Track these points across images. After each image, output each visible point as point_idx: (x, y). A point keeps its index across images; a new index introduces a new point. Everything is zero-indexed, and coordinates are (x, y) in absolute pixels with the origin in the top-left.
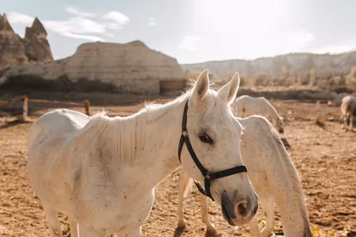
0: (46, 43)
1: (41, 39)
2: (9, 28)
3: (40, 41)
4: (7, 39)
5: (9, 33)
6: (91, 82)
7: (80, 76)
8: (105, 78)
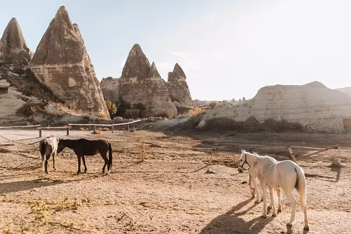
0: (185, 85)
1: (181, 82)
2: (158, 75)
3: (180, 84)
4: (156, 85)
5: (157, 79)
6: (278, 123)
7: (267, 117)
8: (291, 118)
